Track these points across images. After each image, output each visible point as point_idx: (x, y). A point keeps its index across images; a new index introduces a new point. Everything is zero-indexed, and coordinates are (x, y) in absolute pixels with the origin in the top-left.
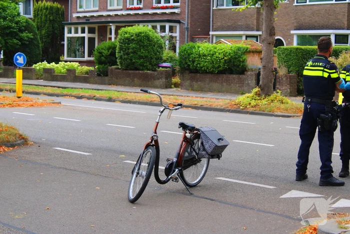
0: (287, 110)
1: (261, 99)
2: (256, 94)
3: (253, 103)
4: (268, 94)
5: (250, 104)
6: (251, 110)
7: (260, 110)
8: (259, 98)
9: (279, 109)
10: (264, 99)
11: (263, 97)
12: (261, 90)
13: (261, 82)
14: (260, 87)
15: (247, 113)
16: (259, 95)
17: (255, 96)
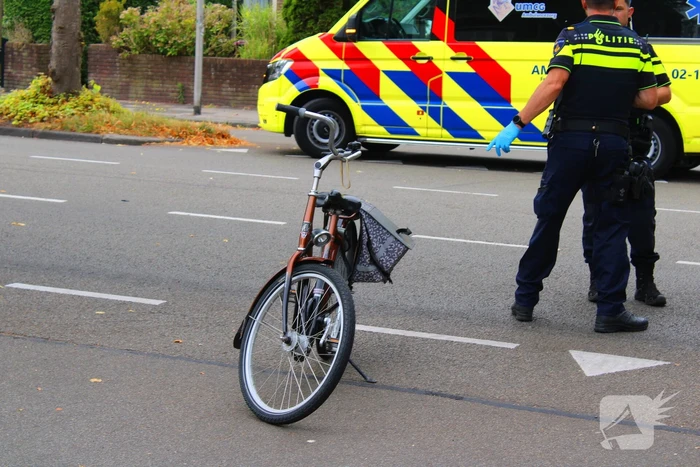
0: (129, 128)
1: (56, 103)
2: (43, 89)
3: (42, 111)
4: (71, 92)
5: (33, 114)
6: (41, 127)
7: (63, 129)
8: (52, 101)
9: (109, 124)
10: (63, 102)
11: (62, 98)
12: (56, 81)
13: (53, 64)
14: (53, 74)
15: (33, 135)
16: (51, 94)
17: (41, 96)
